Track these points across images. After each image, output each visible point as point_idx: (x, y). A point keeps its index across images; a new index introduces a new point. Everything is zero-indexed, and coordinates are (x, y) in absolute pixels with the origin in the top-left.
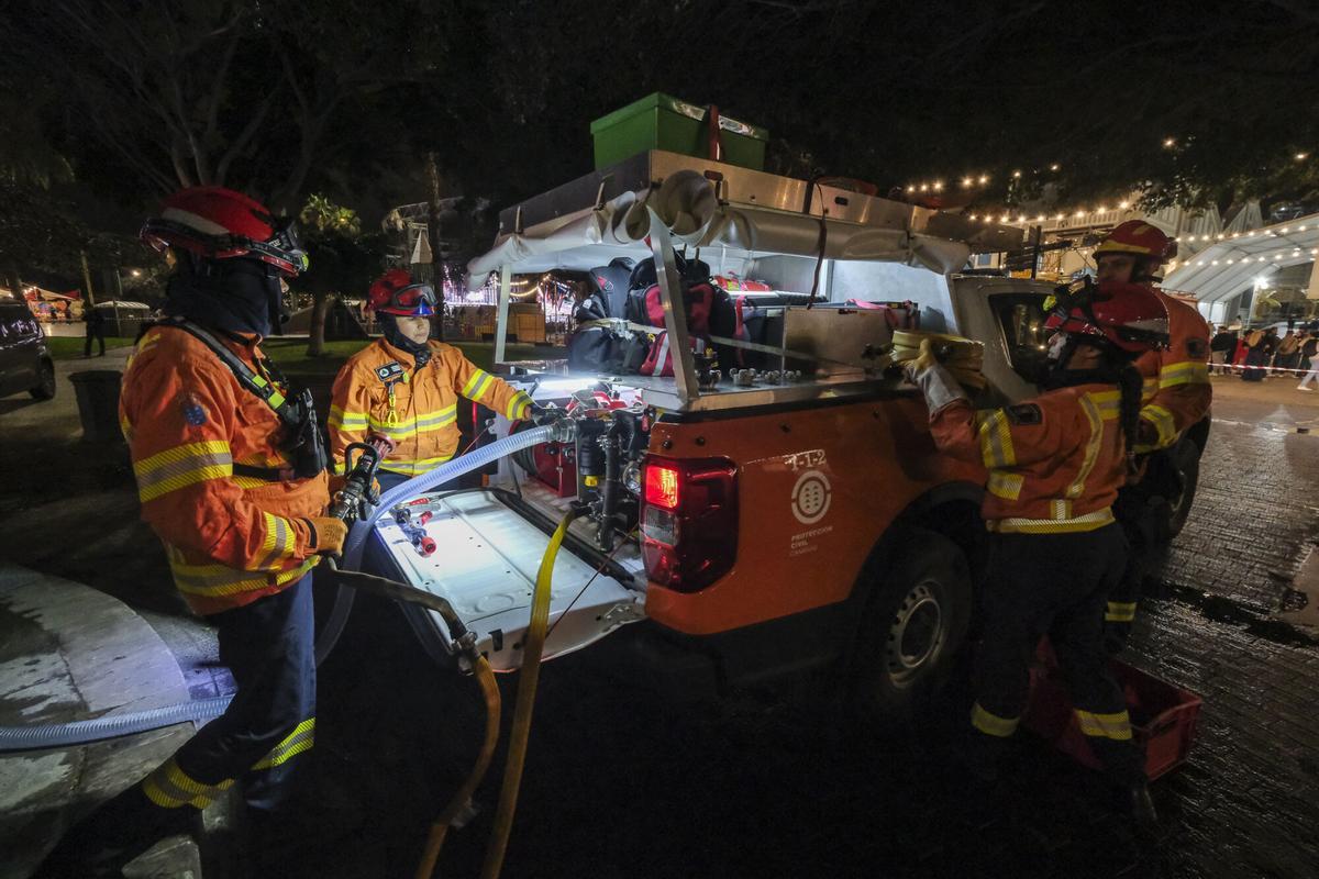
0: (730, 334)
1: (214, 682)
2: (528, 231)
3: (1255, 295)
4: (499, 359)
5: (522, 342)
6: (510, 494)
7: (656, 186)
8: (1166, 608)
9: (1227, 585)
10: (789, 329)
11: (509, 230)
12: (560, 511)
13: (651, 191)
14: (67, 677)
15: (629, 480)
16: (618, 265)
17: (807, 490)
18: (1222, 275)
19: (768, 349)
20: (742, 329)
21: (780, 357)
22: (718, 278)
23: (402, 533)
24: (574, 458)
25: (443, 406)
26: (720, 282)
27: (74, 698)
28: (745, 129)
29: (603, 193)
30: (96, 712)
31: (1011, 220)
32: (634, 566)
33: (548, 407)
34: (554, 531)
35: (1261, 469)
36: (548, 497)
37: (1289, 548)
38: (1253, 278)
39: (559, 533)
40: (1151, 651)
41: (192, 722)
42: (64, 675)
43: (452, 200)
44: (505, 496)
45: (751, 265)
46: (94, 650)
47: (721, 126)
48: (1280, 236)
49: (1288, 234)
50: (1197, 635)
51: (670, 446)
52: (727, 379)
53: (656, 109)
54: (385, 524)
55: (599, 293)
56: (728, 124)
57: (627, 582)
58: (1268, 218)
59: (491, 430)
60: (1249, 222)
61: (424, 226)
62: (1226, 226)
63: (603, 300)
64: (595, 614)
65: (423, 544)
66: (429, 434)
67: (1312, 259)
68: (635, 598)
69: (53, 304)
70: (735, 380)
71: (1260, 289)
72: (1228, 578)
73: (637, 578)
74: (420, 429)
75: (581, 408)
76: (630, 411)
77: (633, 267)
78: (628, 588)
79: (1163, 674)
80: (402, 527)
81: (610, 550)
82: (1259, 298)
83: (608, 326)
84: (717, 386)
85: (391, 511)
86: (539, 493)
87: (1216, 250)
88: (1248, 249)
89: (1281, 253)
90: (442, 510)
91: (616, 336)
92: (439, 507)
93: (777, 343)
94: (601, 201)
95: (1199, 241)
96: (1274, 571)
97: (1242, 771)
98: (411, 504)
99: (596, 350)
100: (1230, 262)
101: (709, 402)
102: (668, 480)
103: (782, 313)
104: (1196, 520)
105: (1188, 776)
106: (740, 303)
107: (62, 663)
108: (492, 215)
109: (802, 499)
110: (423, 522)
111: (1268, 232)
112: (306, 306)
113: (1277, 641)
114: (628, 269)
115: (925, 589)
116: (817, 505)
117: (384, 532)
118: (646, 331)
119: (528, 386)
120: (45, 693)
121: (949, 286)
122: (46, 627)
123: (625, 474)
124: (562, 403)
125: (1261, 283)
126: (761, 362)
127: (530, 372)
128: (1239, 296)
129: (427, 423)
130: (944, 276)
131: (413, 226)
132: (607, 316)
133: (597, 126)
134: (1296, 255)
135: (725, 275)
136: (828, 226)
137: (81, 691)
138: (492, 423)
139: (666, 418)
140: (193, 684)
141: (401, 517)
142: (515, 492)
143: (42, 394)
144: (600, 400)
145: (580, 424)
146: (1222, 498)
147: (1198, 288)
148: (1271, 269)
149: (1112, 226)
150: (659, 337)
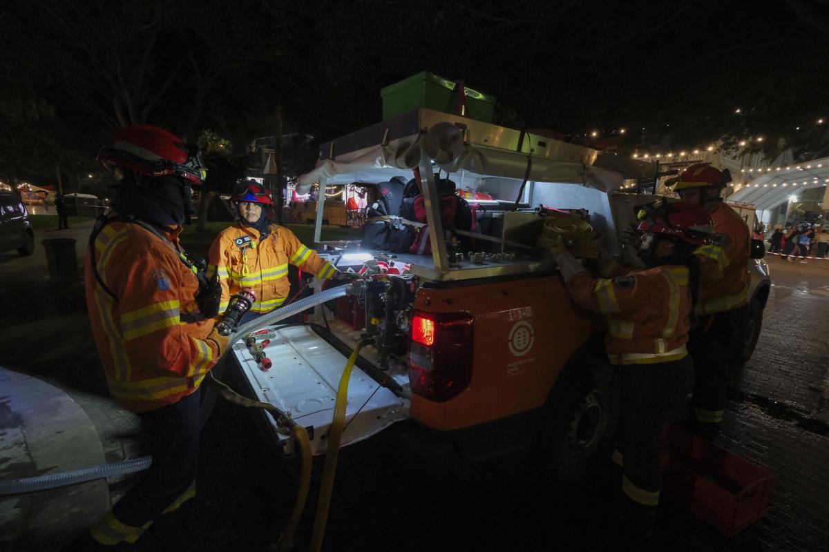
0: (468, 228)
1: (123, 449)
2: (338, 158)
3: (789, 206)
4: (317, 240)
5: (332, 225)
6: (321, 327)
7: (423, 132)
8: (744, 409)
9: (782, 394)
10: (507, 226)
11: (326, 157)
12: (354, 340)
13: (420, 136)
14: (24, 445)
15: (400, 322)
16: (396, 181)
17: (519, 333)
18: (769, 193)
19: (493, 239)
20: (475, 225)
21: (501, 244)
22: (460, 190)
23: (249, 354)
24: (364, 305)
25: (279, 264)
26: (461, 193)
27: (27, 460)
28: (481, 96)
29: (388, 135)
30: (40, 471)
31: (639, 156)
32: (402, 380)
33: (348, 271)
34: (351, 354)
35: (799, 317)
36: (346, 330)
37: (820, 370)
38: (789, 196)
39: (353, 355)
40: (736, 438)
41: (105, 478)
42: (22, 444)
43: (291, 135)
44: (319, 329)
45: (481, 182)
46: (44, 426)
47: (466, 94)
48: (805, 170)
49: (810, 169)
50: (765, 428)
51: (429, 303)
52: (467, 258)
53: (424, 82)
54: (238, 347)
55: (383, 199)
56: (471, 92)
57: (398, 391)
58: (797, 159)
59: (310, 286)
60: (786, 161)
61: (273, 151)
62: (771, 163)
63: (385, 203)
64: (377, 414)
65: (263, 362)
66: (270, 283)
67: (825, 185)
68: (403, 404)
69: (37, 194)
70: (472, 259)
71: (792, 202)
72: (783, 389)
73: (404, 389)
74: (264, 279)
75: (369, 272)
76: (402, 277)
77: (406, 183)
78: (398, 395)
79: (745, 454)
80: (249, 349)
81: (387, 369)
82: (792, 208)
83: (389, 221)
84: (460, 264)
85: (243, 339)
86: (340, 327)
87: (765, 178)
88: (787, 178)
89: (807, 181)
90: (277, 338)
91: (394, 227)
92: (274, 336)
93: (499, 236)
94: (386, 140)
95: (755, 172)
96: (812, 385)
97: (801, 523)
98: (256, 334)
99: (380, 236)
100: (775, 185)
101: (455, 275)
102: (427, 326)
103: (503, 216)
104: (760, 350)
105: (766, 526)
106: (475, 208)
107: (21, 435)
108: (315, 146)
109: (515, 340)
110: (264, 347)
111: (798, 167)
112: (197, 199)
113: (816, 432)
114: (402, 184)
115: (593, 397)
116: (525, 343)
117: (237, 353)
118: (414, 225)
119: (335, 257)
120: (9, 456)
121: (609, 200)
122: (13, 410)
123: (397, 319)
124: (357, 268)
125: (793, 199)
126: (488, 247)
127: (337, 249)
128: (779, 206)
129: (269, 275)
130: (606, 194)
131: (266, 150)
132: (389, 214)
133: (385, 92)
134: (816, 182)
135: (464, 188)
136: (533, 161)
137: (32, 455)
138: (311, 281)
139: (426, 285)
140: (108, 450)
141: (249, 343)
142: (325, 326)
143: (24, 252)
144: (382, 267)
145: (369, 284)
146: (775, 336)
147: (755, 200)
148: (799, 190)
149: (701, 161)
150: (422, 229)
